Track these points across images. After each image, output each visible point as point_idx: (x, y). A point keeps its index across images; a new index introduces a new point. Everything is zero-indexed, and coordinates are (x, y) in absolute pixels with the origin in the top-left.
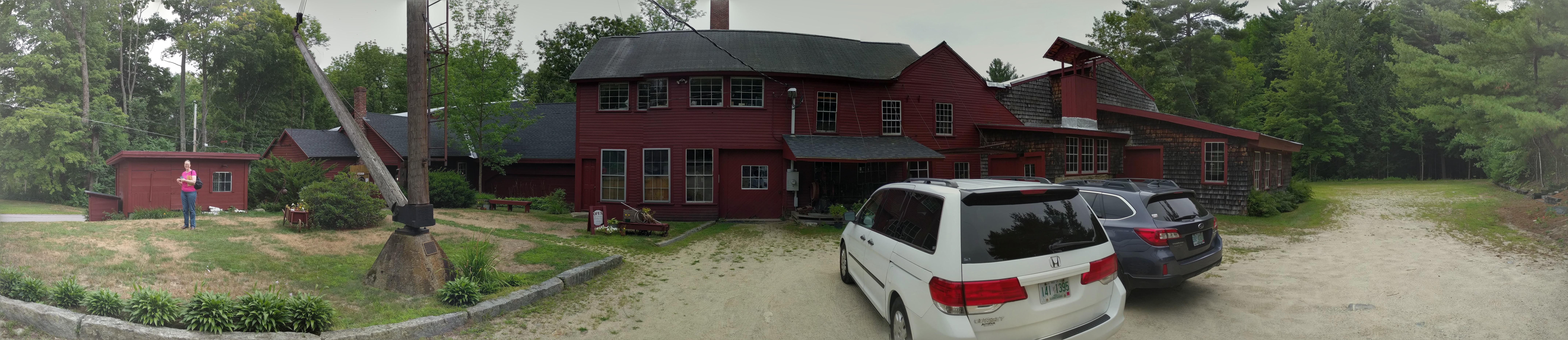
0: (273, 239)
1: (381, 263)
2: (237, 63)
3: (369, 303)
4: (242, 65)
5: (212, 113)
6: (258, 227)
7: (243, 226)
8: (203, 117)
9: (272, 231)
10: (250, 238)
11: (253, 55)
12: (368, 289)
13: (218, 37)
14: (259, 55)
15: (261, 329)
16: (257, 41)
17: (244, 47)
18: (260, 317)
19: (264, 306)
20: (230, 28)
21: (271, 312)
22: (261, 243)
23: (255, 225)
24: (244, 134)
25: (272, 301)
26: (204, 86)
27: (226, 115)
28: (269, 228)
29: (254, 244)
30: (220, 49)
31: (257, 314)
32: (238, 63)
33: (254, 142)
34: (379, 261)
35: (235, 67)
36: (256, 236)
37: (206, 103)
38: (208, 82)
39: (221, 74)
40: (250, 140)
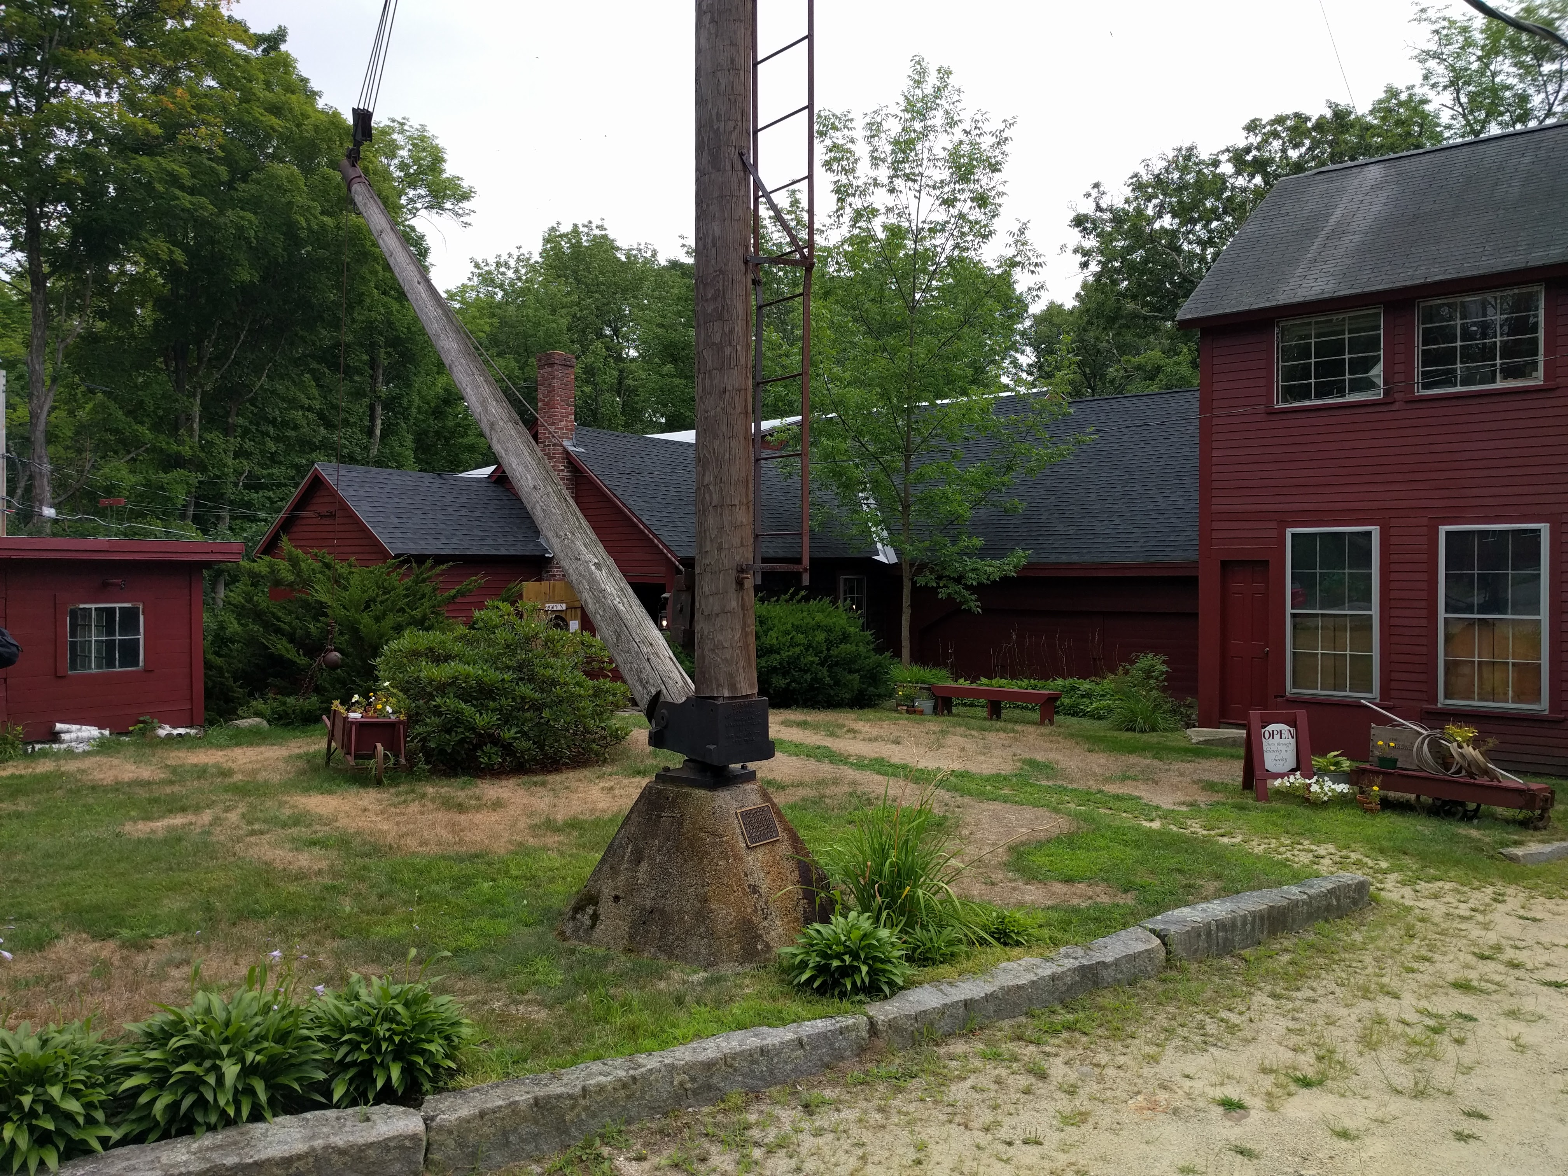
0: (287, 812)
1: (615, 871)
2: (161, 246)
3: (575, 995)
4: (179, 255)
5: (71, 402)
6: (238, 777)
7: (182, 781)
8: (34, 416)
9: (288, 786)
10: (207, 816)
11: (217, 228)
12: (572, 952)
13: (86, 156)
14: (241, 229)
15: (213, 1119)
16: (230, 185)
17: (186, 200)
18: (211, 1080)
19: (226, 1041)
20: (129, 129)
21: (250, 1056)
22: (247, 828)
23: (226, 773)
24: (195, 477)
25: (259, 1019)
26: (34, 308)
27: (128, 413)
28: (276, 778)
29: (219, 836)
30: (94, 193)
31: (199, 1071)
32: (164, 246)
33: (231, 503)
34: (606, 868)
35: (152, 259)
36: (227, 810)
37: (47, 370)
38: (51, 297)
39: (102, 277)
40: (218, 498)
